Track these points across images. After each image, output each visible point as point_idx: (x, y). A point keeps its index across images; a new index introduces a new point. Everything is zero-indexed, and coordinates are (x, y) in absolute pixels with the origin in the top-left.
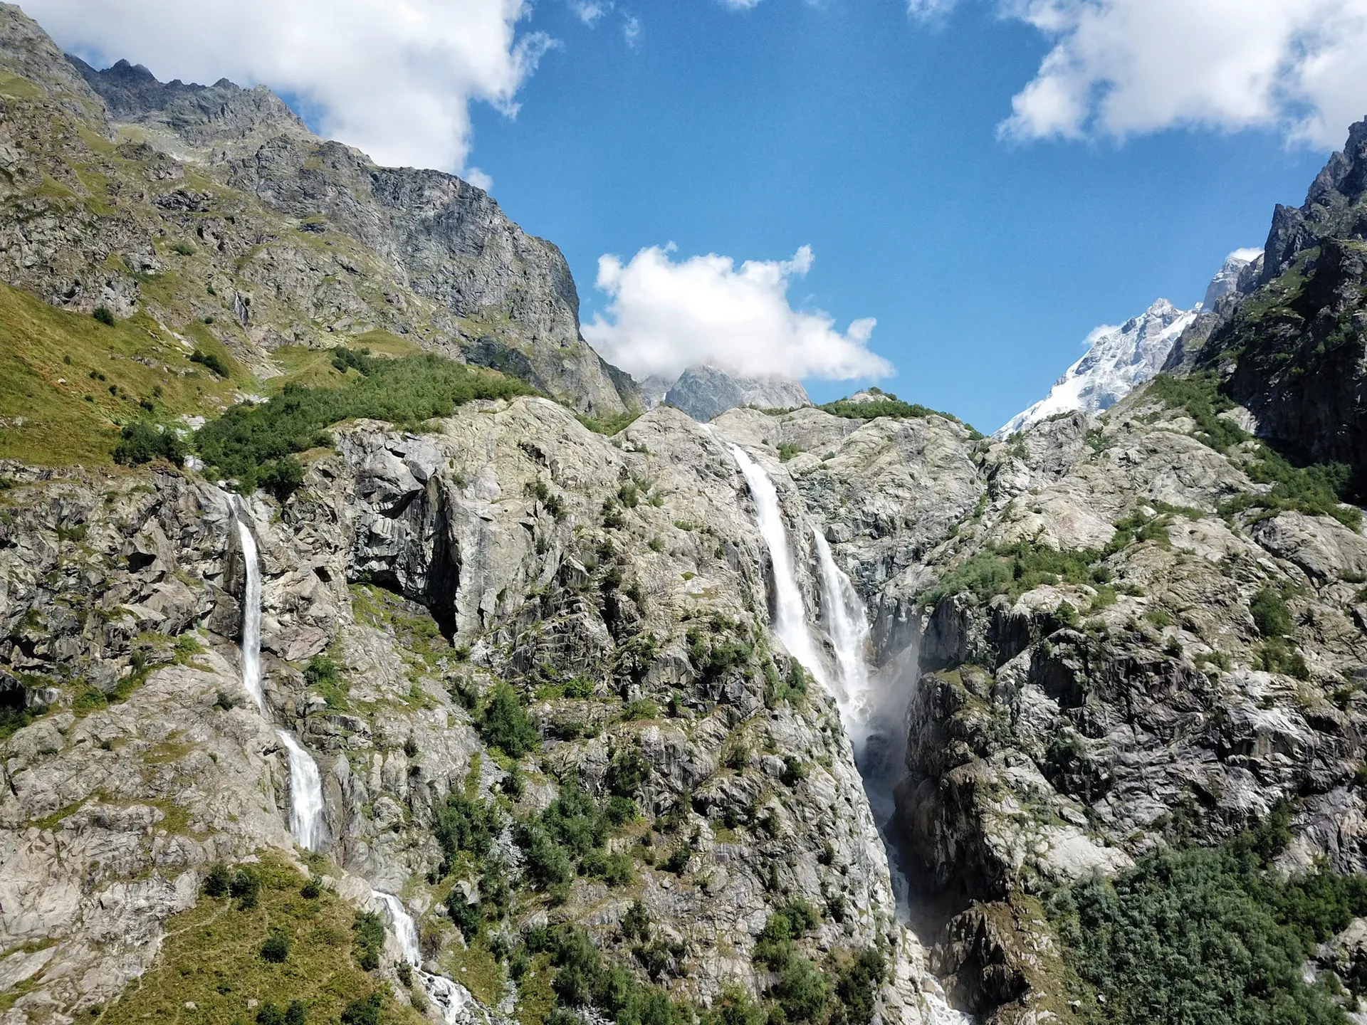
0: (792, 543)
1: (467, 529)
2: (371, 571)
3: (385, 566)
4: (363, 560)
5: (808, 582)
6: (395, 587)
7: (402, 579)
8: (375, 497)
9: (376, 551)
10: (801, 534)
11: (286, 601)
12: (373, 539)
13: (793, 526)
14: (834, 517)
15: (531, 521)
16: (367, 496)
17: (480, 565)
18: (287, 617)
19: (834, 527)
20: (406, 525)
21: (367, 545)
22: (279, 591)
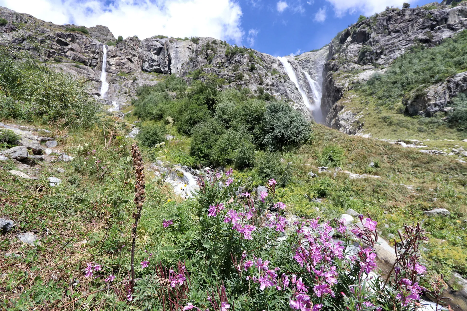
0: (297, 76)
1: (172, 50)
2: (154, 69)
3: (158, 67)
4: (152, 66)
5: (304, 84)
6: (161, 72)
7: (162, 69)
8: (151, 50)
9: (154, 64)
10: (300, 73)
11: (116, 63)
12: (153, 61)
13: (296, 71)
14: (311, 68)
15: (190, 47)
16: (150, 50)
17: (177, 57)
18: (118, 67)
19: (311, 71)
20: (161, 56)
21: (152, 62)
22: (114, 60)
